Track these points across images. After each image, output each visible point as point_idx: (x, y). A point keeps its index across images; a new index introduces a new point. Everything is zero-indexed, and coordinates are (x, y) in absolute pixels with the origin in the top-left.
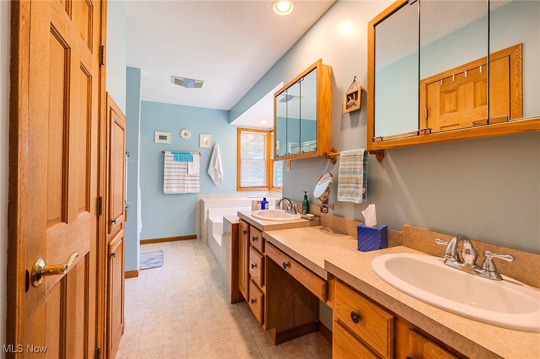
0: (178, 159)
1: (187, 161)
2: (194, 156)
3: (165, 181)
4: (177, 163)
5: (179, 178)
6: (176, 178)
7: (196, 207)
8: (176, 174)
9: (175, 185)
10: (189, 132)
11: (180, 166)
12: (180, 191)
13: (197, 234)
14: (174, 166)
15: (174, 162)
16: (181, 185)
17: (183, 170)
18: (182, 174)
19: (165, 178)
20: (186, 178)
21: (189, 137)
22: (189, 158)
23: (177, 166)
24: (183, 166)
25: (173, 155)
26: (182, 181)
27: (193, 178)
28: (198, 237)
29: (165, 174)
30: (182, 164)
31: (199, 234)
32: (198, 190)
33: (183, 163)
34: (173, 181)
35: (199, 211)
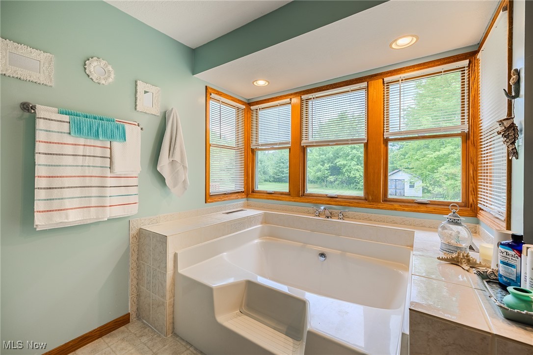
0: (85, 130)
1: (112, 137)
2: (127, 127)
3: (39, 195)
4: (82, 141)
5: (88, 181)
6: (77, 182)
7: (128, 249)
8: (78, 171)
9: (76, 203)
10: (110, 68)
11: (89, 151)
12: (92, 215)
13: (131, 309)
14: (69, 150)
15: (69, 139)
16: (94, 202)
17: (98, 162)
18: (97, 172)
19: (39, 183)
20: (110, 182)
21: (110, 80)
22: (115, 131)
23: (80, 150)
24: (98, 152)
25: (66, 118)
26: (94, 192)
27: (123, 182)
28: (133, 317)
29: (40, 171)
30: (96, 146)
31: (135, 308)
32: (133, 210)
33: (98, 143)
34: (67, 193)
35: (135, 257)
